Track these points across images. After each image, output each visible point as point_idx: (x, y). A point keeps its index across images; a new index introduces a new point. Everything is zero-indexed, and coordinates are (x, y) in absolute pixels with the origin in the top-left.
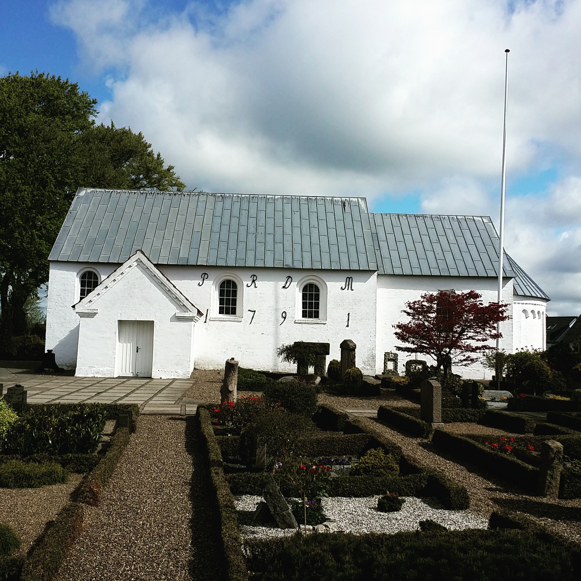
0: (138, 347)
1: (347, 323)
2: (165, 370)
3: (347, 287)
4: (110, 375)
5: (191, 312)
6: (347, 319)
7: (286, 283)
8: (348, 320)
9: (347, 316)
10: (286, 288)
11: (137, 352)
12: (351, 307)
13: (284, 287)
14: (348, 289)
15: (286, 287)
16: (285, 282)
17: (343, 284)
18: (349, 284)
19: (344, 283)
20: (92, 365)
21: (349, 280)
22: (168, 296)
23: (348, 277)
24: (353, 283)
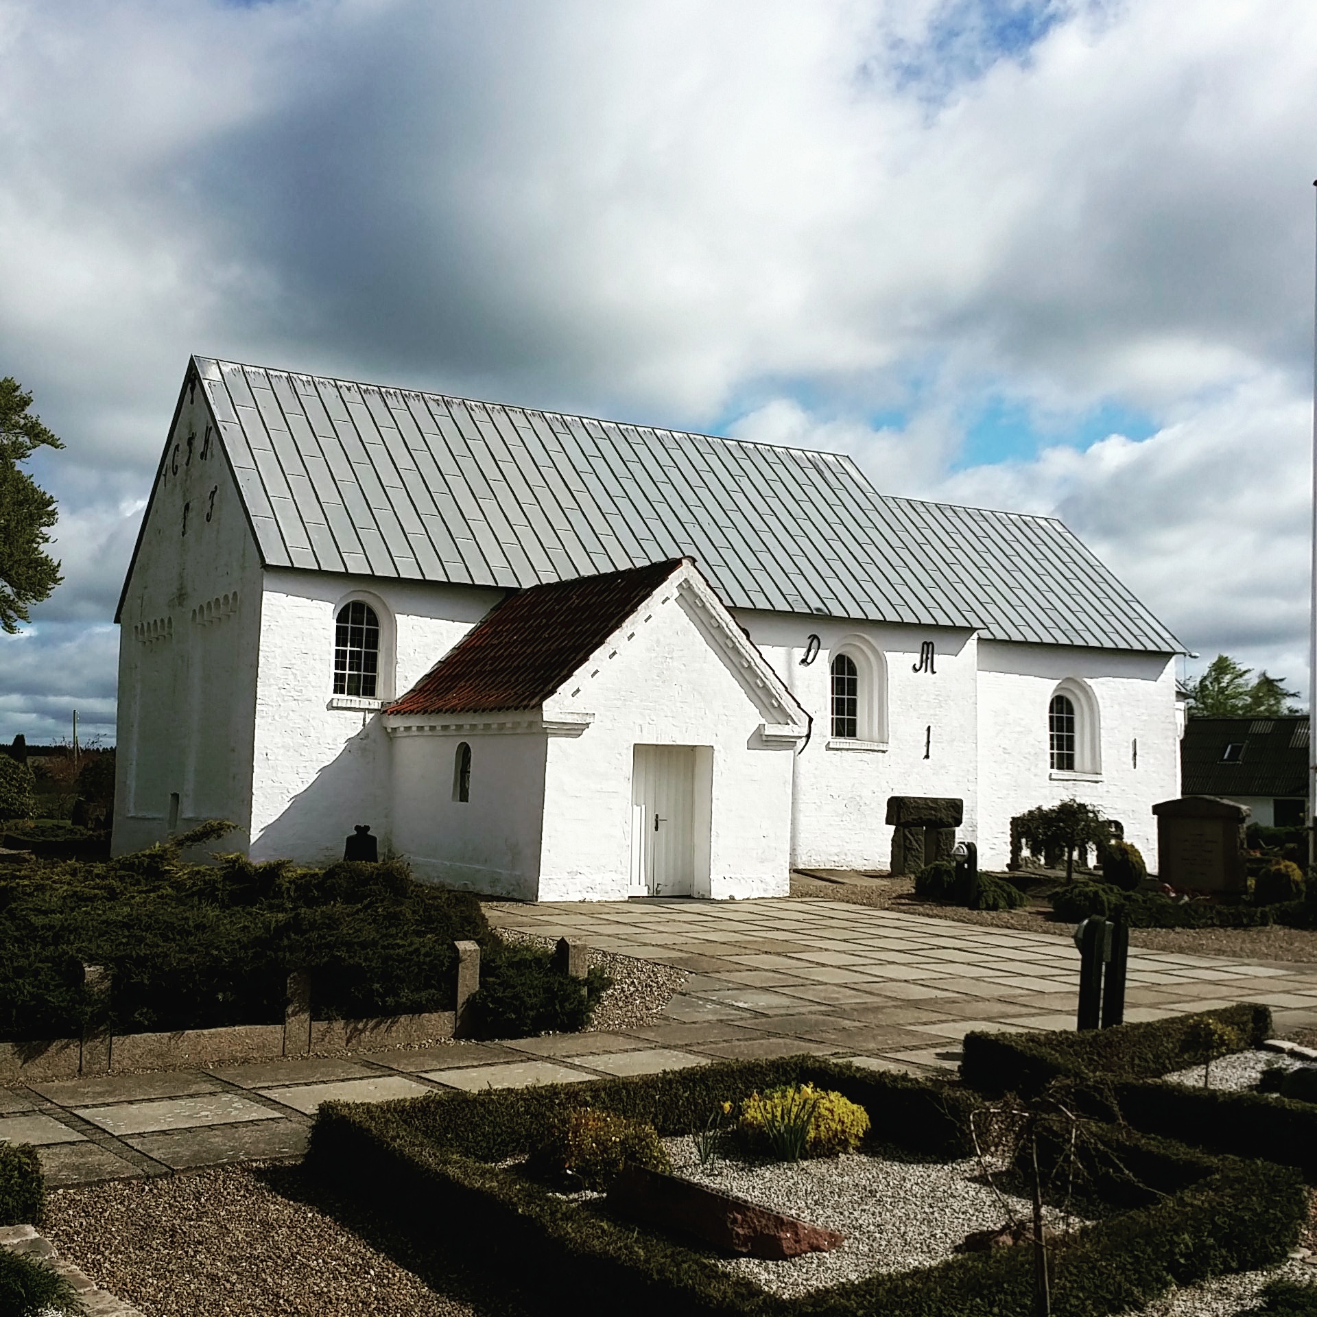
0: (657, 816)
1: (925, 749)
2: (739, 876)
3: (924, 665)
4: (618, 894)
5: (795, 723)
6: (926, 740)
7: (809, 651)
8: (928, 742)
9: (926, 733)
10: (809, 664)
11: (656, 829)
12: (932, 712)
13: (804, 661)
14: (926, 671)
15: (809, 660)
16: (805, 650)
17: (916, 658)
18: (927, 658)
19: (918, 656)
20: (575, 869)
21: (928, 651)
22: (744, 683)
23: (925, 643)
24: (935, 656)
